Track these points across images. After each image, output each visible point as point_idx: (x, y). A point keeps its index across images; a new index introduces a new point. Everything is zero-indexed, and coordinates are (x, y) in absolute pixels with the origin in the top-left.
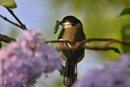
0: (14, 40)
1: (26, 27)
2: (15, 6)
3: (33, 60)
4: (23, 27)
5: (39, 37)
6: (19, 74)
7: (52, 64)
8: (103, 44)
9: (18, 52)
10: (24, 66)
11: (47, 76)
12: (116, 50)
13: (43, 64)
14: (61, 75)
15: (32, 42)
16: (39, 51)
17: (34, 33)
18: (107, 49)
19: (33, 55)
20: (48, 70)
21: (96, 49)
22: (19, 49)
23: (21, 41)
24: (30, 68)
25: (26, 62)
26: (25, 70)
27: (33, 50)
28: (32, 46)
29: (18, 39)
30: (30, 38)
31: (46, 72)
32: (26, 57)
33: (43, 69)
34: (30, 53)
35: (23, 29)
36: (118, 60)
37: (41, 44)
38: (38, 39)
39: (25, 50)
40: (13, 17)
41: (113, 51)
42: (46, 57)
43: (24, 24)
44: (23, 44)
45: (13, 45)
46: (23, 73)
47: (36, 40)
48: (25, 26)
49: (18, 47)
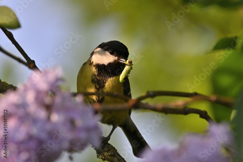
0: (14, 88)
1: (36, 64)
2: (17, 26)
3: (48, 127)
4: (31, 65)
5: (60, 83)
6: (19, 152)
7: (83, 136)
8: (180, 102)
9: (21, 112)
10: (30, 137)
11: (71, 158)
12: (203, 115)
13: (66, 134)
14: (98, 157)
15: (46, 93)
16: (58, 111)
17: (51, 77)
18: (185, 111)
19: (49, 118)
20: (74, 147)
21: (166, 111)
22: (23, 105)
23: (26, 89)
24: (40, 142)
25: (35, 131)
26: (33, 144)
27: (49, 108)
28: (48, 100)
29: (20, 86)
30: (43, 86)
31: (71, 150)
32: (35, 121)
33: (66, 145)
34: (42, 114)
35: (30, 68)
36: (206, 133)
37: (64, 98)
38: (58, 87)
39: (33, 108)
40: (13, 45)
41: (198, 116)
42: (72, 123)
43: (32, 59)
44: (30, 97)
45: (11, 98)
46: (28, 150)
47: (54, 90)
48: (33, 62)
49: (20, 102)
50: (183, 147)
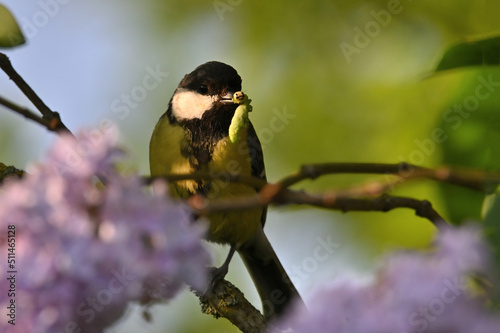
0: (19, 175)
2: (19, 40)
3: (96, 252)
4: (52, 122)
5: (116, 159)
6: (37, 310)
7: (170, 267)
8: (372, 185)
9: (36, 224)
10: (59, 277)
11: (147, 317)
12: (423, 210)
13: (136, 267)
14: (204, 312)
15: (88, 181)
16: (116, 218)
17: (97, 146)
18: (385, 203)
19: (96, 233)
20: (152, 293)
21: (344, 205)
22: (40, 209)
23: (44, 176)
24: (81, 286)
25: (67, 263)
26: (65, 292)
27: (95, 212)
28: (92, 196)
29: (31, 170)
30: (80, 165)
31: (146, 299)
32: (66, 241)
33: (135, 289)
34: (82, 226)
35: (50, 129)
36: (431, 249)
37: (125, 191)
38: (113, 168)
39: (61, 215)
40: (12, 83)
41: (411, 212)
42: (146, 241)
43: (53, 109)
44: (55, 191)
45: (16, 194)
46: (55, 304)
47: (104, 173)
48: (56, 115)
49: (33, 203)
50: (384, 281)
